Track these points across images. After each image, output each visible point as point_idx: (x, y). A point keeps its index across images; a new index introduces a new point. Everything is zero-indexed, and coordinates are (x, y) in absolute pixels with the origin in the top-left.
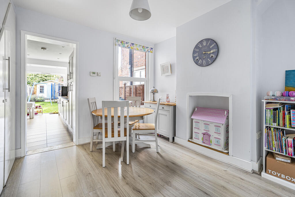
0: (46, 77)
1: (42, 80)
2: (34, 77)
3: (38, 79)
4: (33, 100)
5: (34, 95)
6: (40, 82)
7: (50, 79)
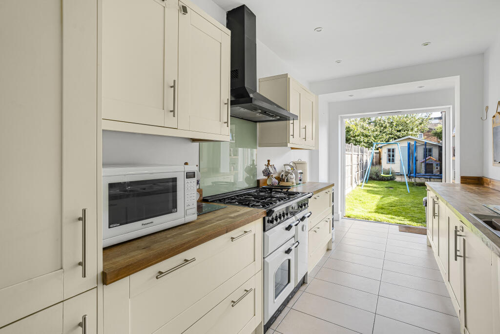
0: (399, 131)
1: (392, 138)
2: (379, 133)
3: (385, 137)
4: (374, 176)
5: (377, 167)
6: (388, 141)
7: (408, 134)
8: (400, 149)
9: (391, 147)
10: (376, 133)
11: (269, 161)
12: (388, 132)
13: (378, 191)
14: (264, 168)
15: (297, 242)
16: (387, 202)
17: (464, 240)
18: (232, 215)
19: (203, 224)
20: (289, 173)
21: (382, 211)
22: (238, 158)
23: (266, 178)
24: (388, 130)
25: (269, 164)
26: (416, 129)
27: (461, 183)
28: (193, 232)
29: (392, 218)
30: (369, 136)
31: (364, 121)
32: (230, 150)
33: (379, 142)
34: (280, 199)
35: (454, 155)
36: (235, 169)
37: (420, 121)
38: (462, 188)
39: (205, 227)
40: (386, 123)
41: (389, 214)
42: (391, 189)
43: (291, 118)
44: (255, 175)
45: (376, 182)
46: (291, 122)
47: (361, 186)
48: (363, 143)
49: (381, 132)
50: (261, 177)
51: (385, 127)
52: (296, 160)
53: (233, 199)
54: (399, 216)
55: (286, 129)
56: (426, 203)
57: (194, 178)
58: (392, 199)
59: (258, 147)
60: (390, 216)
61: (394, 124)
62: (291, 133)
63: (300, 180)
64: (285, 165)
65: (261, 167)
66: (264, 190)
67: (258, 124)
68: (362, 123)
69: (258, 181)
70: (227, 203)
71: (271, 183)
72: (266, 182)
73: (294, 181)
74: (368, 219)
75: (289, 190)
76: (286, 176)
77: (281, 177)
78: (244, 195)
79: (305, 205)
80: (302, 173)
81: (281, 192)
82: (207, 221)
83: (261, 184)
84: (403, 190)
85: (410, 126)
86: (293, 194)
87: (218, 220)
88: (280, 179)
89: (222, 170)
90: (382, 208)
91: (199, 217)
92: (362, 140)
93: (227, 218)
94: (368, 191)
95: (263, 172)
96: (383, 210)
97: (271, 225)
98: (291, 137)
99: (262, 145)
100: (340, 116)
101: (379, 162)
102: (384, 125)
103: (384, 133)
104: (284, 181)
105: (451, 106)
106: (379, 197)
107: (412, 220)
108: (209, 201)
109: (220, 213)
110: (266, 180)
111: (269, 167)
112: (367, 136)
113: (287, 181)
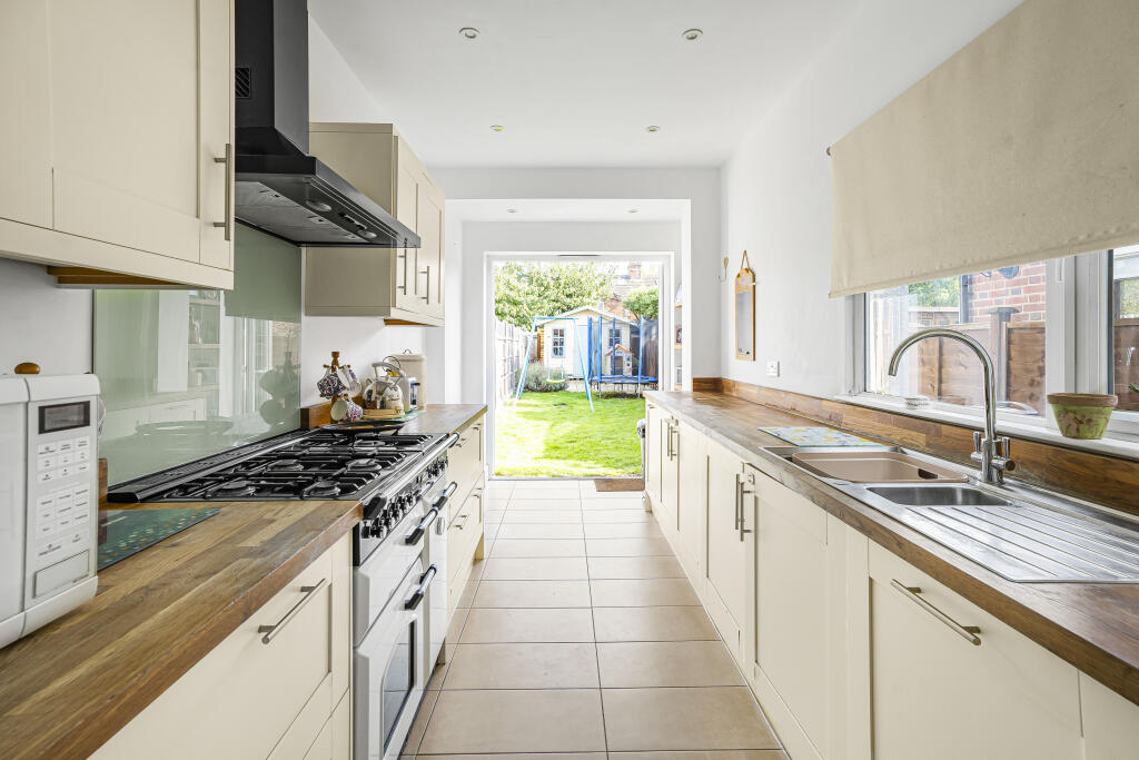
0: (569, 296)
1: (559, 308)
2: (536, 298)
3: (548, 306)
4: (532, 384)
5: (537, 365)
6: (552, 315)
7: (583, 304)
8: (575, 330)
9: (559, 325)
10: (531, 297)
11: (335, 355)
12: (553, 298)
13: (544, 413)
14: (322, 374)
15: (431, 568)
16: (561, 434)
17: (756, 498)
18: (253, 542)
19: (130, 609)
20: (386, 385)
21: (557, 453)
22: (218, 349)
23: (325, 400)
24: (552, 293)
25: (335, 362)
26: (594, 294)
27: (694, 390)
28: (82, 670)
29: (576, 465)
30: (520, 303)
31: (511, 272)
32: (192, 327)
33: (537, 315)
34: (386, 461)
35: (678, 341)
36: (211, 379)
37: (600, 280)
38: (696, 400)
39: (148, 624)
40: (549, 279)
41: (570, 457)
42: (563, 407)
43: (400, 242)
44: (295, 395)
45: (535, 394)
46: (400, 251)
47: (510, 405)
48: (508, 318)
49: (540, 296)
50: (312, 399)
51: (547, 288)
52: (398, 352)
53: (230, 478)
54: (586, 459)
55: (387, 270)
56: (644, 430)
57: (87, 428)
58: (568, 427)
59: (304, 318)
60: (572, 462)
61: (562, 282)
62: (400, 282)
63: (414, 402)
64: (375, 365)
65: (313, 372)
66: (322, 436)
67: (304, 250)
68: (507, 276)
69: (305, 413)
70: (214, 495)
71: (343, 416)
72: (329, 413)
73: (401, 405)
74: (536, 474)
75: (401, 432)
76: (380, 393)
77: (365, 396)
78: (268, 458)
79: (442, 467)
80: (418, 384)
81: (376, 438)
82: (148, 590)
83: (312, 423)
84: (582, 408)
85: (587, 287)
86: (412, 440)
87: (200, 577)
88: (365, 402)
89: (164, 384)
90: (556, 448)
91: (109, 578)
92: (506, 310)
93: (235, 555)
94: (526, 414)
95: (321, 387)
96: (559, 451)
97: (373, 540)
98: (399, 292)
99: (318, 310)
100: (486, 253)
101: (537, 357)
102: (545, 283)
103: (546, 298)
104: (374, 407)
105: (672, 254)
106: (545, 425)
107: (608, 465)
108: (139, 497)
109: (199, 540)
110: (327, 409)
111: (338, 371)
112: (515, 303)
113: (383, 406)
